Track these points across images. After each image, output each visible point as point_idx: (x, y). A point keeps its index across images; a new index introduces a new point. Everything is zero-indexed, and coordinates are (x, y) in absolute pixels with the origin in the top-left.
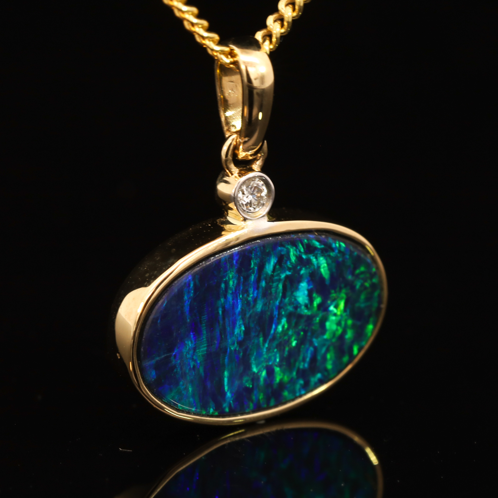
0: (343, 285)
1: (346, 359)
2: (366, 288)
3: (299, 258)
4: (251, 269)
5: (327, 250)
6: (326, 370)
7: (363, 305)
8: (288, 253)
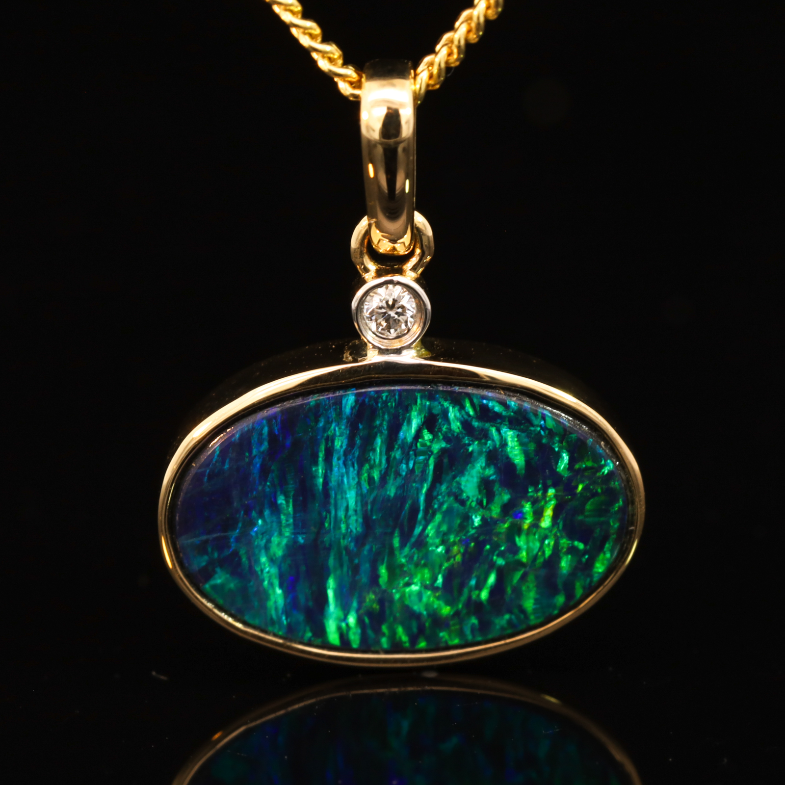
0: (549, 482)
1: (560, 600)
2: (595, 494)
3: (466, 424)
4: (376, 427)
5: (519, 421)
6: (523, 611)
7: (589, 520)
8: (445, 413)
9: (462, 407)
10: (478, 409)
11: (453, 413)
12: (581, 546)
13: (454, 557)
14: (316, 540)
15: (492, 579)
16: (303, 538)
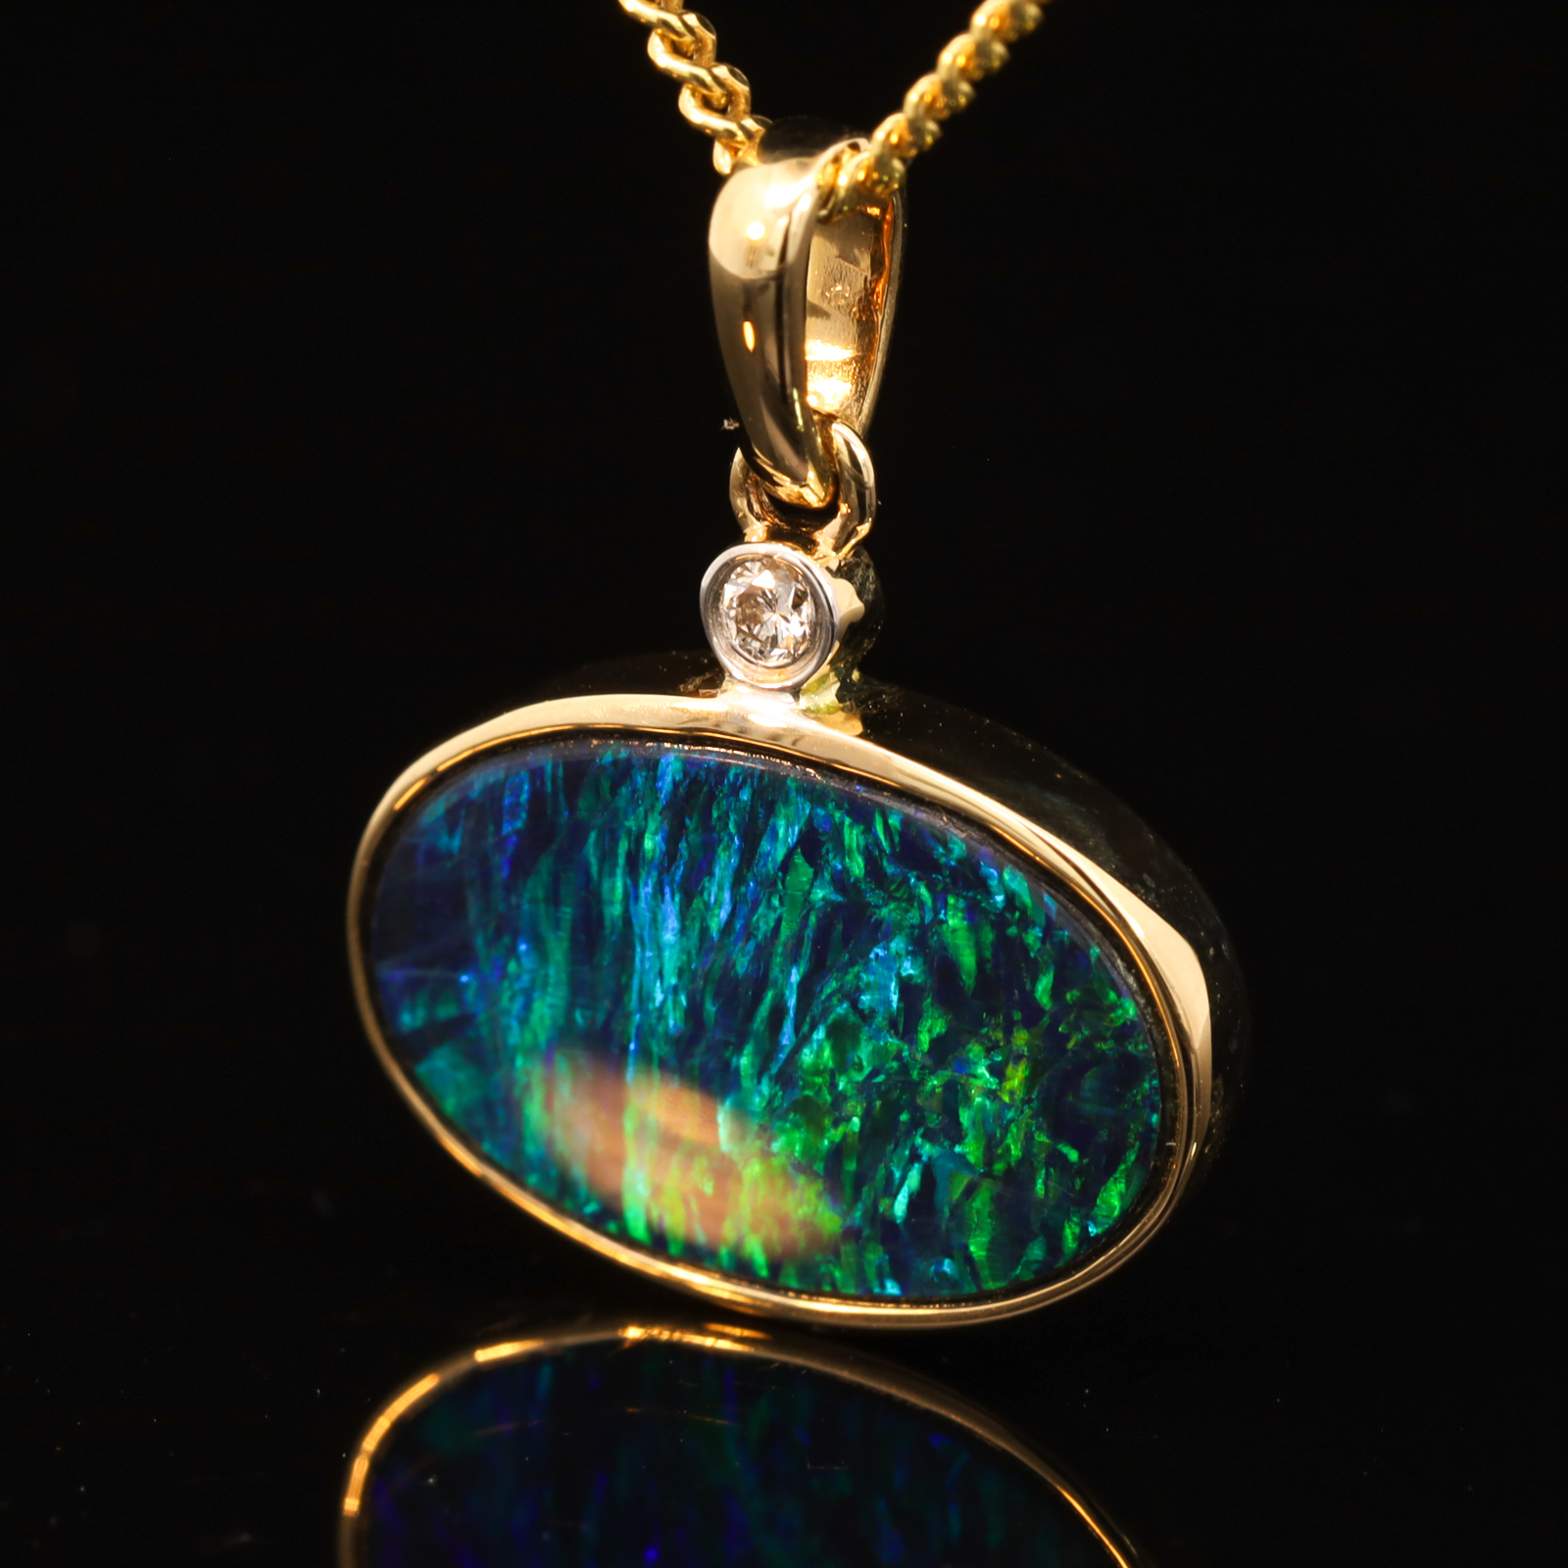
3: (873, 865)
5: (970, 881)
6: (968, 1256)
7: (1088, 1109)
8: (837, 832)
9: (869, 829)
10: (897, 839)
11: (853, 836)
12: (1073, 1155)
13: (848, 1119)
14: (607, 1023)
15: (914, 1179)
16: (583, 1016)
